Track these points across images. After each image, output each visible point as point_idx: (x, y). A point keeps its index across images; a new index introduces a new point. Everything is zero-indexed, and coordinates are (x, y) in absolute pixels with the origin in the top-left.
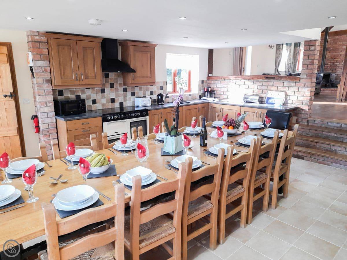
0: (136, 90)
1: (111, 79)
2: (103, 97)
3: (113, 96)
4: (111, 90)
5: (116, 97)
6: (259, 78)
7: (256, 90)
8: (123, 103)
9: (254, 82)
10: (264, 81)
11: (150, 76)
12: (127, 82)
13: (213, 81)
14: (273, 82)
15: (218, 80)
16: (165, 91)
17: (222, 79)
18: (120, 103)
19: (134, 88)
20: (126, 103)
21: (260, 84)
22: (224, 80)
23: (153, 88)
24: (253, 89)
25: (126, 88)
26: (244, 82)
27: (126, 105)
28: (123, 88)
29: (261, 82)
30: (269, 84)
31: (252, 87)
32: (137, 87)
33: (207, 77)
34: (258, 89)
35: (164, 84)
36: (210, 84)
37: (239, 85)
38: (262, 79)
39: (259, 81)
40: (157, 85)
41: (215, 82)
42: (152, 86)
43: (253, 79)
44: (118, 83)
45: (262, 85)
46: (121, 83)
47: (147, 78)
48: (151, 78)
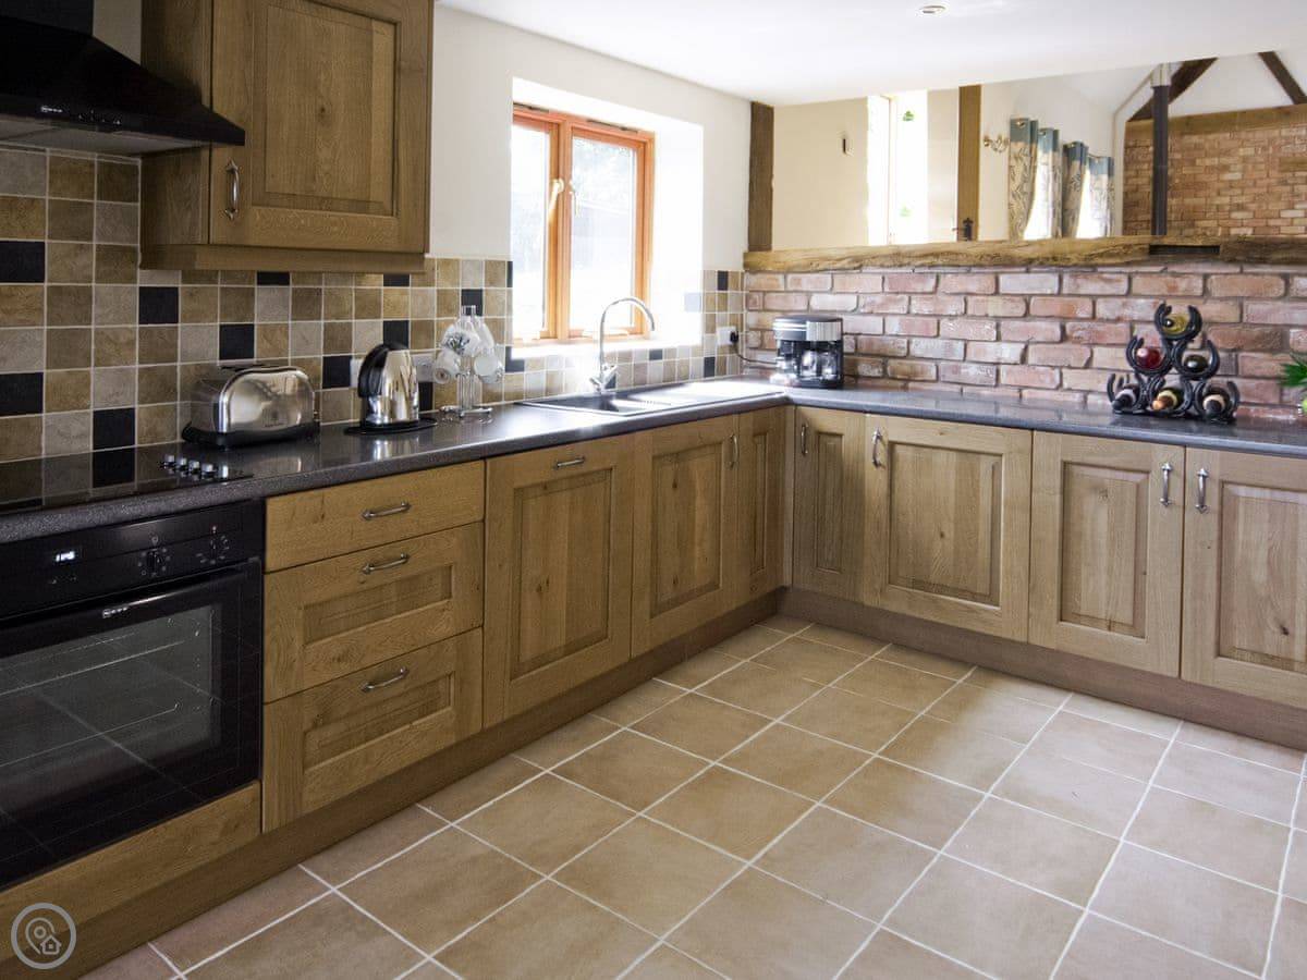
0: (267, 310)
1: (11, 205)
3: (29, 360)
4: (4, 296)
5: (53, 363)
6: (1101, 255)
7: (1085, 324)
8: (129, 414)
9: (1066, 279)
10: (1134, 269)
11: (388, 205)
12: (173, 237)
13: (785, 278)
14: (1206, 277)
15: (817, 271)
16: (495, 321)
17: (845, 262)
18: (99, 417)
19: (251, 293)
20: (161, 413)
21: (1109, 289)
22: (860, 267)
23: (411, 303)
24: (1063, 319)
25: (175, 290)
26: (991, 279)
27: (156, 426)
28: (145, 293)
29: (1115, 276)
30: (1174, 288)
31: (1056, 307)
32: (274, 291)
33: (745, 255)
34: (1094, 317)
35: (491, 282)
36: (764, 292)
37: (962, 297)
38: (1118, 261)
39: (1100, 270)
40: (442, 283)
41: (798, 282)
42: (402, 281)
43: (1054, 259)
44: (95, 243)
45: (1124, 292)
46: (124, 250)
47: (365, 210)
48: (393, 220)
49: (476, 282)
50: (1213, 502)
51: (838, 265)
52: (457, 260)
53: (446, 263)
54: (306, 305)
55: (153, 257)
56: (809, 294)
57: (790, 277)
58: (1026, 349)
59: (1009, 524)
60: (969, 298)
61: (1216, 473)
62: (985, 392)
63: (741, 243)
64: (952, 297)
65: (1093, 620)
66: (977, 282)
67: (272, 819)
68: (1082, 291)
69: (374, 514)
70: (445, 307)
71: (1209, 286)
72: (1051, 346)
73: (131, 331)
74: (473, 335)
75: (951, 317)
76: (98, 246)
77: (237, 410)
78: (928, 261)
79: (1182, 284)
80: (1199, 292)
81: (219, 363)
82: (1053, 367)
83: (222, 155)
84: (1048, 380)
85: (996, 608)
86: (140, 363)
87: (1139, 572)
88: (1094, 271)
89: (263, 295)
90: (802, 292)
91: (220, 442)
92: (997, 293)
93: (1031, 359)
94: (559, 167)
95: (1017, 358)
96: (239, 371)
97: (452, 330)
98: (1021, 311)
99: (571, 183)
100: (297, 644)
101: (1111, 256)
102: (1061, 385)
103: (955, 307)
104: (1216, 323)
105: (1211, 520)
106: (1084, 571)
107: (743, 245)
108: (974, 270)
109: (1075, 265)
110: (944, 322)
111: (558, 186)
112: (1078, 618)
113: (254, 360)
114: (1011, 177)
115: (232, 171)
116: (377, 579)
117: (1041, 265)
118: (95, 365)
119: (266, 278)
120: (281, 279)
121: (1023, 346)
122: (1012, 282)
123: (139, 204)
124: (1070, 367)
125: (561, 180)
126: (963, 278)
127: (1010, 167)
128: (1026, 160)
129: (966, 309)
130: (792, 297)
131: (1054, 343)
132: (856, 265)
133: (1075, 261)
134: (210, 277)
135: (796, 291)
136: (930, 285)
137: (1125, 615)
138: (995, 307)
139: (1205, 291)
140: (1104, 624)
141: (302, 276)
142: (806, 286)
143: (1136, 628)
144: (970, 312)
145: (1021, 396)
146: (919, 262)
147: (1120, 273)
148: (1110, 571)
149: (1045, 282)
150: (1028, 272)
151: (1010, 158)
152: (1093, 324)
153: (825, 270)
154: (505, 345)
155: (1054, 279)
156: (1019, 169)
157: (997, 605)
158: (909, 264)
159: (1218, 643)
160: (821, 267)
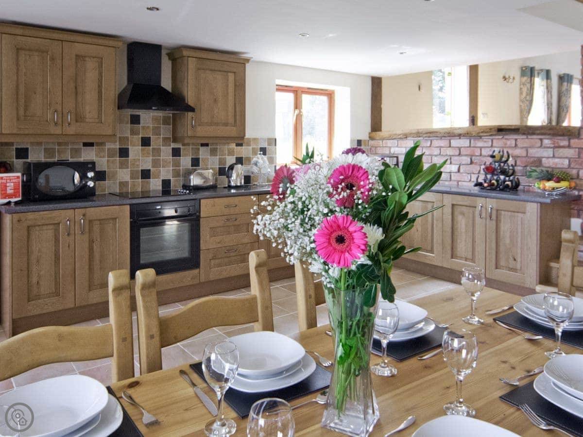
0: (203, 153)
1: (143, 128)
2: (123, 166)
3: (148, 166)
4: (142, 150)
5: (153, 167)
6: (482, 132)
7: (478, 157)
8: (169, 180)
9: (472, 141)
10: (494, 137)
11: (233, 124)
12: (179, 135)
13: (382, 142)
14: (516, 140)
15: (393, 139)
16: (271, 157)
17: (401, 135)
18: (163, 181)
19: (198, 149)
20: (177, 180)
21: (486, 145)
22: (406, 138)
23: (243, 151)
24: (471, 156)
25: (180, 149)
26: (448, 141)
27: (176, 185)
28: (173, 149)
29: (487, 140)
30: (506, 144)
31: (469, 151)
32: (205, 148)
33: (370, 133)
34: (481, 155)
35: (269, 144)
36: (376, 147)
37: (439, 149)
38: (488, 134)
39: (483, 138)
40: (253, 146)
41: (386, 143)
42: (241, 145)
43: (468, 134)
44: (162, 136)
45: (490, 146)
46: (168, 138)
47: (227, 126)
48: (235, 128)
49: (264, 145)
50: (494, 217)
51: (399, 137)
52: (258, 139)
53: (255, 139)
54: (213, 152)
55: (175, 140)
56: (390, 148)
57: (384, 141)
58: (459, 167)
59: (437, 226)
60: (442, 149)
61: (495, 206)
62: (447, 183)
63: (368, 129)
64: (436, 149)
65: (461, 258)
66: (443, 143)
67: (203, 279)
68: (477, 146)
69: (227, 206)
70: (255, 153)
71: (517, 143)
72: (467, 166)
73: (170, 159)
74: (260, 161)
75: (436, 156)
76: (163, 138)
77: (195, 181)
78: (428, 135)
79: (509, 143)
80: (514, 145)
81: (191, 168)
82: (468, 174)
83: (190, 114)
84: (466, 178)
85: (433, 255)
86: (172, 167)
87: (474, 241)
88: (481, 138)
89: (202, 149)
90: (388, 147)
91: (191, 188)
92: (450, 146)
93: (461, 171)
94: (297, 105)
95: (456, 170)
96: (195, 170)
97: (255, 159)
98: (457, 153)
99: (302, 110)
100: (208, 237)
101: (486, 132)
102: (471, 180)
103: (437, 152)
104: (519, 157)
105: (494, 222)
106: (459, 241)
107: (369, 129)
108: (443, 138)
109: (474, 136)
110: (433, 157)
111: (297, 112)
112: (457, 257)
113: (200, 167)
114: (521, 93)
115: (193, 118)
116: (228, 223)
117: (464, 136)
118: (163, 167)
119: (202, 145)
120: (207, 145)
121: (458, 166)
122: (455, 143)
123: (171, 126)
124: (473, 174)
125: (298, 110)
126: (440, 141)
127: (521, 89)
128: (528, 85)
129: (440, 152)
130: (385, 149)
131: (468, 165)
132: (405, 137)
133: (474, 135)
134: (188, 144)
135: (386, 147)
136: (428, 144)
137: (470, 256)
138: (450, 152)
139: (516, 145)
140: (464, 259)
141: (213, 144)
142: (389, 145)
143: (473, 260)
144: (441, 154)
145: (458, 184)
146: (424, 136)
147: (489, 139)
148: (466, 241)
149: (464, 142)
150: (460, 138)
151: (520, 85)
152: (480, 157)
153: (395, 139)
154: (274, 165)
155: (468, 141)
156: (525, 90)
157: (433, 254)
158: (422, 136)
159: (496, 264)
160: (394, 138)
